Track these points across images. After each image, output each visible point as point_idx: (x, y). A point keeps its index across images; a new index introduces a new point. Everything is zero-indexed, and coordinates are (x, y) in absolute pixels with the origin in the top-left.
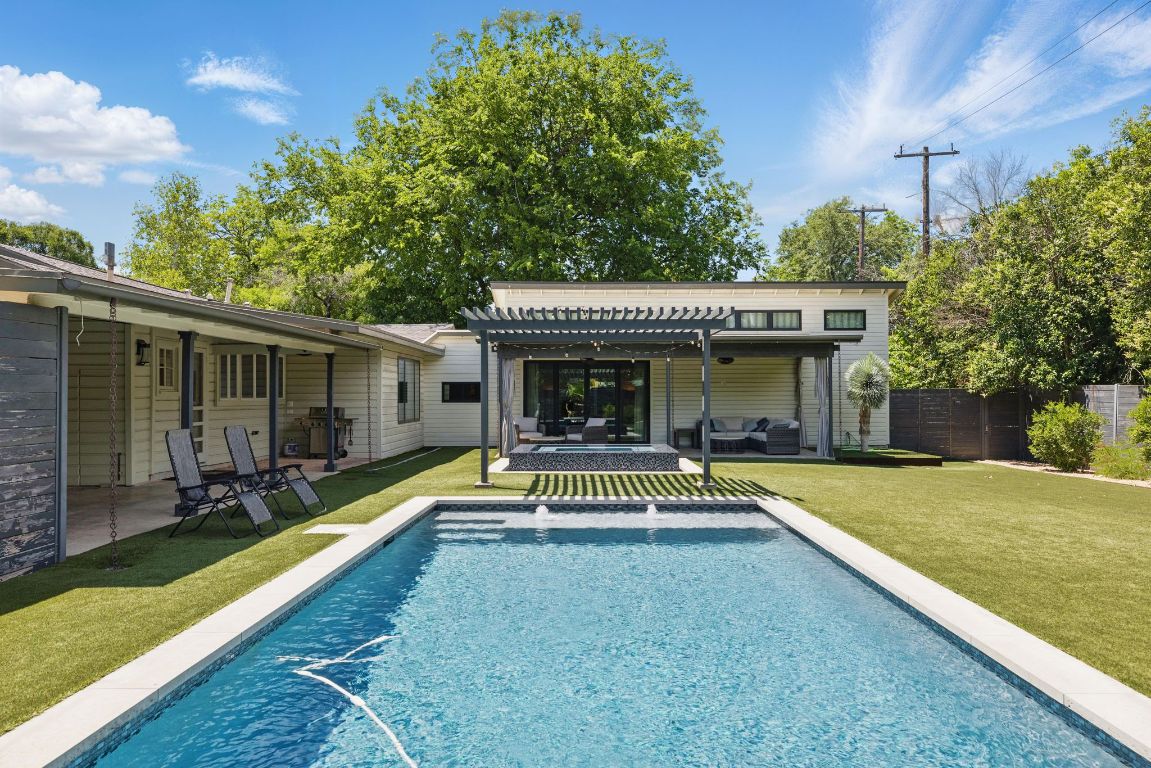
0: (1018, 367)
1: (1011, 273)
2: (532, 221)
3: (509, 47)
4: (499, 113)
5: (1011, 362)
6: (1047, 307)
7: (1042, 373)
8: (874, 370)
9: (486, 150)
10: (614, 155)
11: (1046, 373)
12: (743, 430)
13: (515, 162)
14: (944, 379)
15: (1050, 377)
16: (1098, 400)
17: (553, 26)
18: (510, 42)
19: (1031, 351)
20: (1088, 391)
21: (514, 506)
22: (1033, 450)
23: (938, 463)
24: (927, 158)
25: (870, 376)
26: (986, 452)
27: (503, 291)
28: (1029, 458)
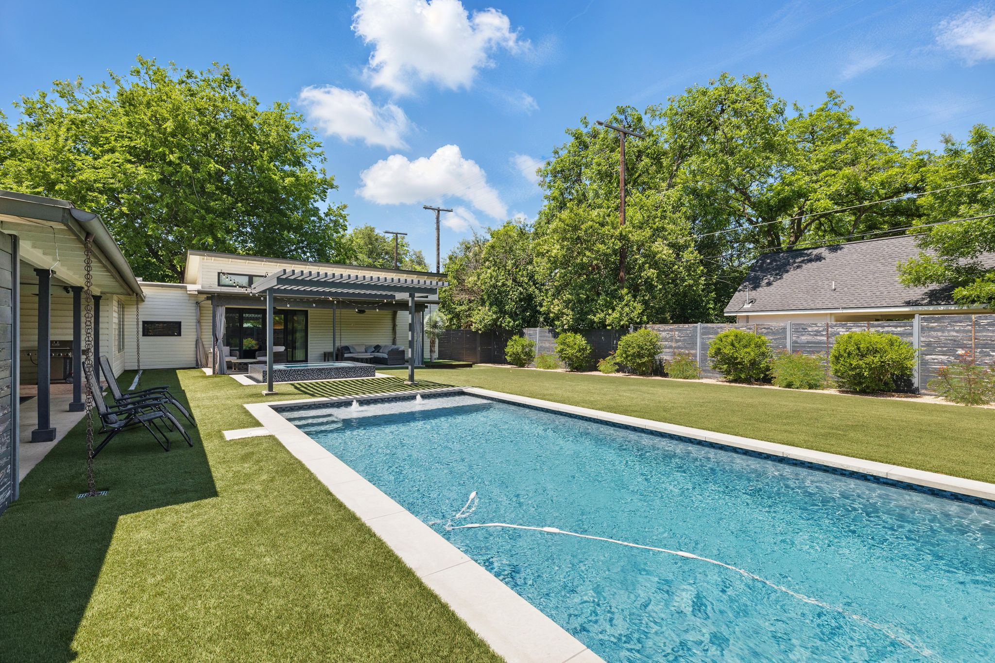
0: (498, 318)
1: (494, 274)
2: (209, 210)
3: (183, 82)
4: (182, 128)
5: (494, 316)
6: (509, 291)
7: (508, 322)
8: (438, 319)
9: (172, 152)
10: (273, 176)
11: (509, 322)
12: (366, 352)
13: (196, 167)
14: (454, 324)
15: (511, 324)
16: (530, 335)
17: (224, 80)
18: (185, 79)
19: (502, 312)
20: (525, 330)
21: (323, 405)
22: (508, 358)
23: (470, 366)
24: (439, 211)
25: (436, 322)
26: (479, 360)
27: (198, 257)
28: (505, 362)
